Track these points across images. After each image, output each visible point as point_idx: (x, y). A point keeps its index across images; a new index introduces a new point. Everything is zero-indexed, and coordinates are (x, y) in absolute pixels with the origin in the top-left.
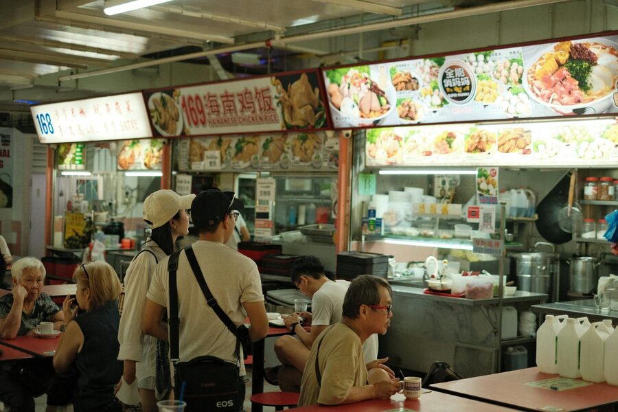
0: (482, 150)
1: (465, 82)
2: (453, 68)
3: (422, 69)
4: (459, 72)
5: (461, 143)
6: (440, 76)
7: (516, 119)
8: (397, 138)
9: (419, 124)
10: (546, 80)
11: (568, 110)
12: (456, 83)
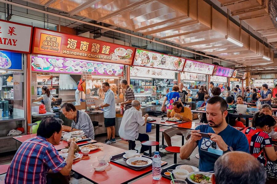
0: (155, 74)
1: (165, 61)
2: (164, 57)
3: (159, 56)
4: (165, 59)
5: (151, 72)
6: (162, 58)
7: (169, 69)
8: (137, 69)
9: (153, 68)
10: (175, 64)
11: (176, 69)
12: (163, 61)
